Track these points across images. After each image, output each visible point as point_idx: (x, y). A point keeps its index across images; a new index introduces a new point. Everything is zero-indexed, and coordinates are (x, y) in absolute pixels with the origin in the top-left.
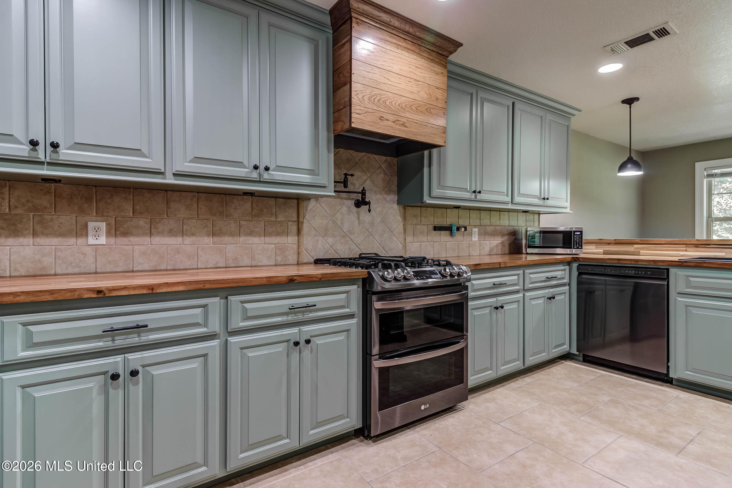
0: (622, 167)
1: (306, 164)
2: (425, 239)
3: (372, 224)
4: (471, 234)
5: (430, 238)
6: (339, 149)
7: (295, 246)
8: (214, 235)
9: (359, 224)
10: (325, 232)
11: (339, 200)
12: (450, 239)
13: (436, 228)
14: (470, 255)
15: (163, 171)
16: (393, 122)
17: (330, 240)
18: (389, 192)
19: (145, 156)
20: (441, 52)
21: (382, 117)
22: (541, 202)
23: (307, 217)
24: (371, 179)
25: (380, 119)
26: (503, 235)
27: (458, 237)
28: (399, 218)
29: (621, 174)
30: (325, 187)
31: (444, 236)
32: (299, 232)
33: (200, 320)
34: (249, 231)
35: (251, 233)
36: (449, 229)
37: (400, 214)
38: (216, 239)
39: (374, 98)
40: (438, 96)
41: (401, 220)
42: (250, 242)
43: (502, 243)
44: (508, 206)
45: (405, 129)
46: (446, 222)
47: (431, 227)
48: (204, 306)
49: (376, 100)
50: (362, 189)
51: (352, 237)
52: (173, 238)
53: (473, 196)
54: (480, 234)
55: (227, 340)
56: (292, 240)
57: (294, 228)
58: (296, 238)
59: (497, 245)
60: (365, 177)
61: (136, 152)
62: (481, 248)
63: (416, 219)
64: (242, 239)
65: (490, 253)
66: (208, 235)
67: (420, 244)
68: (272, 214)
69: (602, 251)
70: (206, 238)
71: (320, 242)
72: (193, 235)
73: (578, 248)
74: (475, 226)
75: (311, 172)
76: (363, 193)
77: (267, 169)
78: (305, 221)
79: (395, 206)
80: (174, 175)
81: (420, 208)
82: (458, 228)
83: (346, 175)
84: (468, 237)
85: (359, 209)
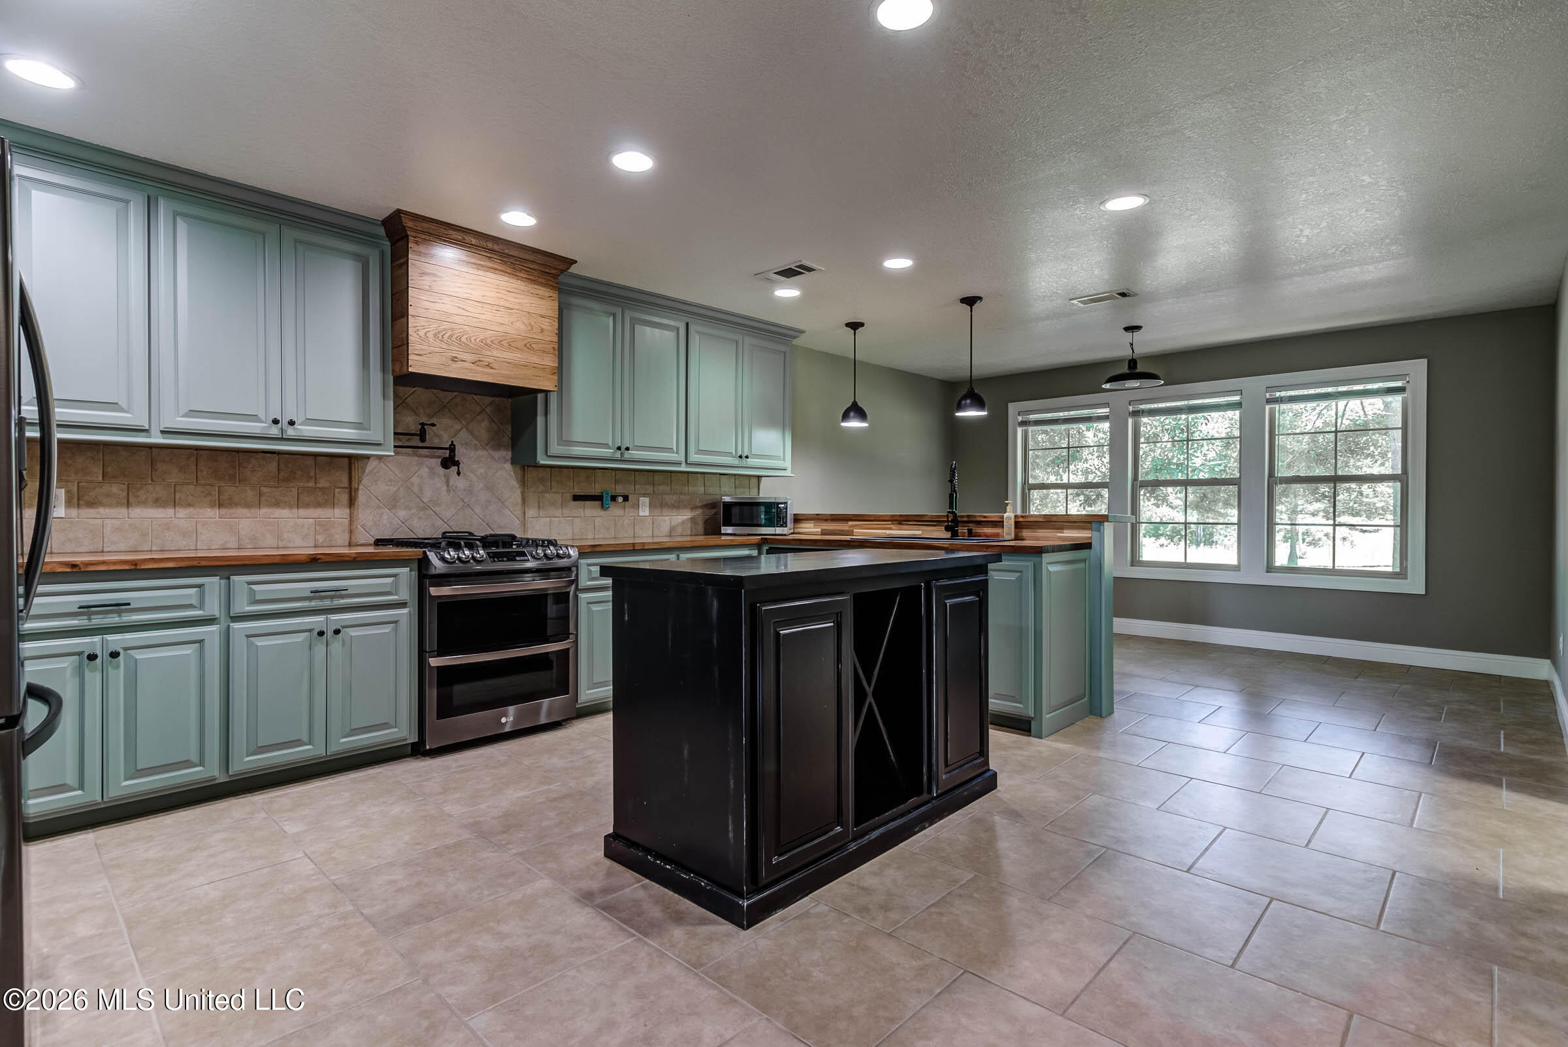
0: (846, 416)
1: (351, 415)
2: (558, 513)
3: (470, 491)
4: (637, 506)
5: (566, 511)
6: (414, 389)
7: (346, 522)
8: (220, 506)
9: (448, 491)
10: (393, 503)
11: (417, 458)
12: (602, 513)
13: (576, 498)
14: (637, 536)
15: (147, 428)
16: (473, 363)
17: (402, 514)
18: (498, 446)
19: (122, 410)
20: (547, 270)
21: (456, 358)
22: (736, 462)
23: (365, 481)
24: (467, 429)
25: (453, 360)
26: (694, 508)
27: (615, 511)
28: (514, 483)
29: (844, 424)
30: (379, 445)
31: (590, 511)
32: (352, 502)
33: (194, 602)
34: (274, 500)
35: (277, 504)
36: (598, 498)
37: (517, 478)
38: (224, 511)
39: (441, 334)
40: (544, 327)
41: (517, 486)
42: (276, 516)
43: (693, 520)
44: (681, 467)
45: (491, 370)
46: (595, 490)
47: (569, 496)
48: (200, 586)
49: (446, 337)
50: (450, 443)
51: (437, 509)
52: (161, 510)
53: (618, 455)
54: (652, 506)
55: (229, 626)
56: (339, 514)
57: (344, 498)
58: (348, 511)
59: (683, 522)
60: (457, 426)
61: (113, 406)
62: (656, 525)
63: (543, 484)
64: (264, 511)
65: (669, 534)
66: (212, 506)
67: (550, 520)
68: (310, 478)
69: (820, 530)
70: (209, 510)
71: (385, 517)
72: (189, 505)
73: (782, 526)
74: (644, 495)
75: (358, 426)
76: (452, 448)
77: (292, 423)
78: (361, 487)
79: (508, 466)
80: (162, 432)
81: (549, 469)
82: (614, 498)
83: (423, 424)
84: (632, 510)
85: (448, 471)
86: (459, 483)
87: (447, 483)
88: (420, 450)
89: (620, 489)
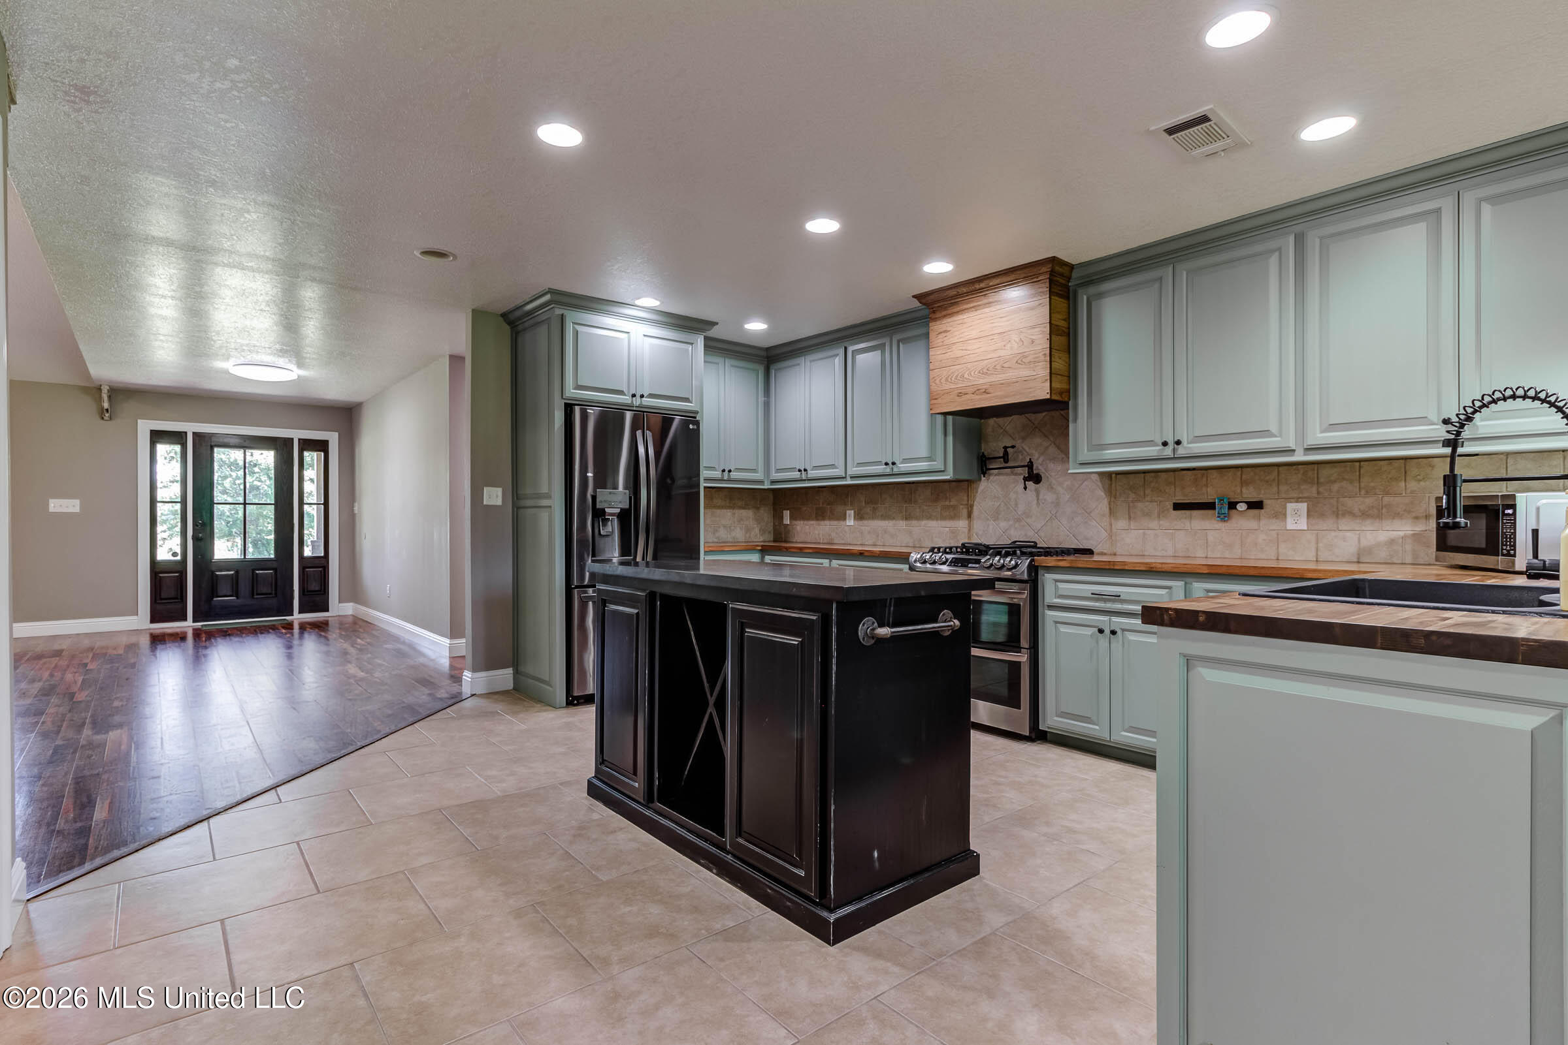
1: (924, 453)
2: (1154, 524)
4: (1281, 515)
5: (1164, 523)
6: (1012, 417)
7: (966, 530)
8: (906, 519)
9: (1038, 503)
10: (996, 516)
11: (1013, 477)
12: (1221, 525)
13: (1178, 507)
14: (1280, 558)
16: (973, 394)
17: (1003, 524)
21: (960, 393)
22: (1437, 433)
23: (977, 499)
24: (1055, 444)
25: (958, 396)
27: (1238, 521)
28: (1101, 494)
30: (940, 471)
31: (1199, 522)
32: (969, 516)
35: (930, 518)
36: (1209, 505)
37: (1103, 487)
38: (908, 522)
39: (950, 377)
41: (1104, 496)
42: (929, 525)
45: (989, 395)
46: (1206, 494)
47: (1170, 505)
49: (953, 379)
50: (1028, 461)
51: (1029, 520)
52: (883, 522)
54: (1314, 514)
56: (962, 524)
57: (965, 512)
58: (967, 522)
60: (1046, 444)
62: (1320, 545)
63: (1135, 493)
64: (924, 522)
65: (1358, 558)
66: (902, 519)
67: (1144, 534)
68: (946, 498)
70: (901, 522)
71: (991, 527)
72: (894, 519)
74: (1297, 500)
75: (930, 459)
76: (1030, 466)
77: (893, 463)
78: (975, 503)
80: (851, 477)
81: (1142, 475)
82: (1232, 505)
83: (1005, 448)
84: (1274, 521)
85: (1038, 485)
86: (1048, 496)
87: (1038, 496)
88: (1016, 469)
89: (1251, 494)
